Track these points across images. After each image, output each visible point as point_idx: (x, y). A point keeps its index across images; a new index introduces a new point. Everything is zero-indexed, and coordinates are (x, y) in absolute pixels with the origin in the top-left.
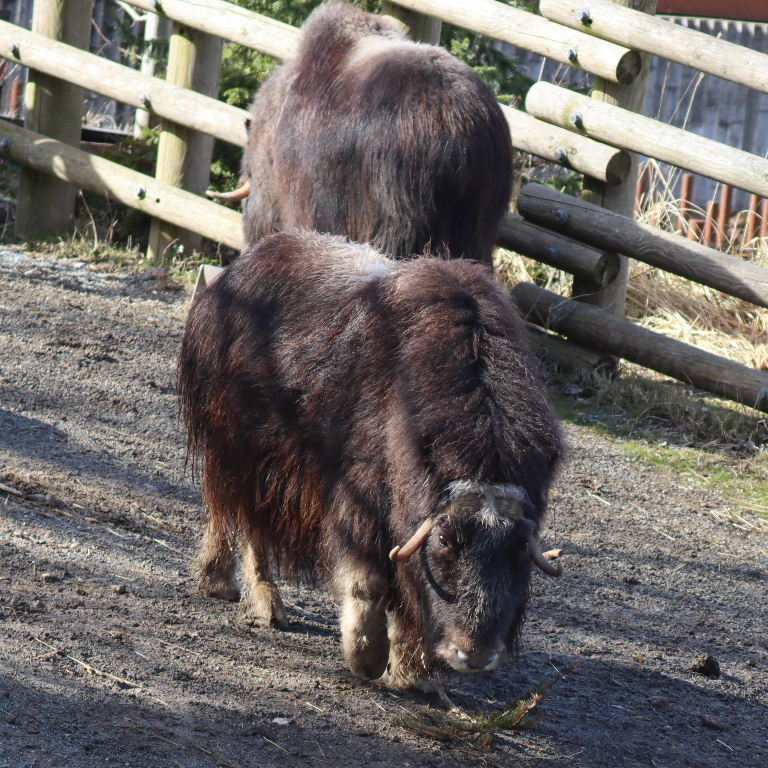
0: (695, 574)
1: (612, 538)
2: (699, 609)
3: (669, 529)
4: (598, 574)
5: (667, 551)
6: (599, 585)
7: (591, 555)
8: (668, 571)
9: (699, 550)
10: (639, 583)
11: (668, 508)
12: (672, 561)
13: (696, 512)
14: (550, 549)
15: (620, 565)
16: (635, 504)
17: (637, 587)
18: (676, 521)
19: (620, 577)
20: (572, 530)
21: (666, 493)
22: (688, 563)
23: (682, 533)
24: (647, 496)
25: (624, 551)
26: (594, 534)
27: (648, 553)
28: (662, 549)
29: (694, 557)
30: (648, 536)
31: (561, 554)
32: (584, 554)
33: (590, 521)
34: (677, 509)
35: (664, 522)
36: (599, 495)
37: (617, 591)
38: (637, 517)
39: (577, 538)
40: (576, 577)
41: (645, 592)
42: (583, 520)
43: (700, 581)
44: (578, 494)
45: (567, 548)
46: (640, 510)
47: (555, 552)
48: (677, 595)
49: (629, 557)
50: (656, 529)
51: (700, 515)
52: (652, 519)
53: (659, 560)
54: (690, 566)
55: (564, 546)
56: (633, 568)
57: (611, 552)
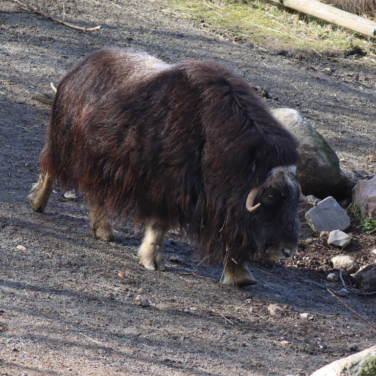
0: (156, 36)
1: (122, 21)
2: (158, 50)
3: (145, 17)
4: (116, 36)
5: (145, 26)
6: (117, 41)
7: (113, 28)
8: (145, 35)
9: (158, 26)
10: (133, 40)
11: (145, 9)
12: (147, 31)
13: (156, 10)
14: (96, 26)
15: (125, 32)
16: (131, 7)
17: (132, 41)
18: (148, 14)
19: (125, 38)
20: (105, 18)
21: (144, 3)
22: (153, 31)
23: (151, 19)
24: (136, 4)
25: (127, 26)
26: (114, 20)
27: (137, 27)
28: (143, 26)
29: (156, 29)
30: (137, 20)
31: (101, 28)
32: (110, 28)
33: (113, 15)
34: (149, 9)
35: (143, 14)
36: (116, 3)
37: (124, 43)
38: (132, 13)
39: (108, 21)
40: (107, 37)
41: (136, 43)
42: (110, 14)
43: (158, 38)
44: (108, 3)
45: (104, 26)
46: (134, 10)
47: (98, 27)
48: (149, 44)
49: (129, 29)
50: (140, 17)
51: (158, 11)
52: (138, 13)
53: (142, 30)
54: (154, 33)
55: (102, 25)
56: (131, 34)
57: (122, 27)
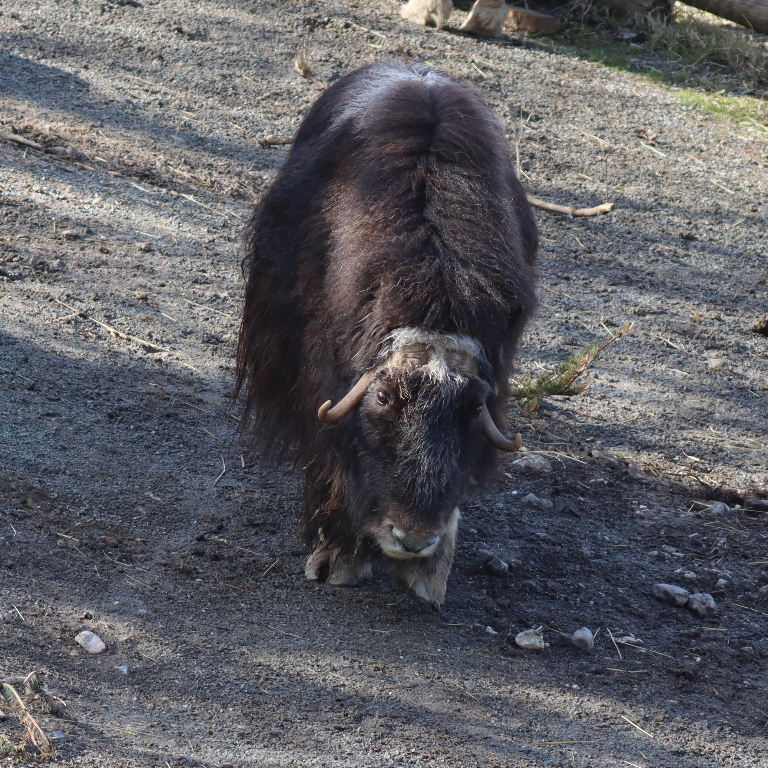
0: (755, 230)
1: (668, 192)
2: (760, 266)
3: (728, 181)
4: (652, 230)
5: (726, 205)
6: (654, 241)
7: (645, 210)
8: (727, 226)
9: (760, 204)
10: (696, 239)
11: (726, 159)
12: (731, 216)
13: (756, 164)
14: (602, 203)
15: (676, 219)
16: (691, 156)
17: (693, 243)
18: (735, 174)
19: (676, 233)
20: (625, 183)
21: (725, 144)
22: (748, 218)
23: (741, 186)
24: (704, 147)
25: (681, 205)
26: (648, 187)
27: (706, 208)
28: (720, 203)
29: (754, 211)
30: (706, 189)
31: (613, 208)
32: (637, 209)
33: (644, 174)
34: (738, 161)
35: (723, 174)
36: (653, 145)
37: (673, 248)
38: (693, 169)
39: (630, 191)
40: (629, 233)
41: (703, 249)
42: (637, 173)
43: (761, 237)
44: (632, 144)
45: (620, 202)
46: (697, 161)
47: (607, 206)
48: (736, 251)
49: (684, 212)
50: (714, 181)
51: (760, 166)
52: (709, 171)
53: (717, 215)
54: (750, 221)
55: (617, 200)
56: (690, 223)
57: (666, 206)
